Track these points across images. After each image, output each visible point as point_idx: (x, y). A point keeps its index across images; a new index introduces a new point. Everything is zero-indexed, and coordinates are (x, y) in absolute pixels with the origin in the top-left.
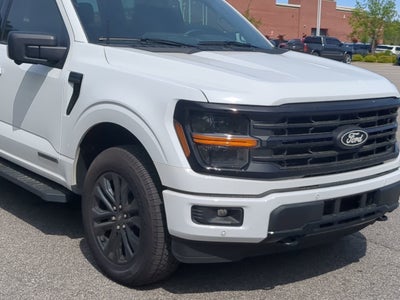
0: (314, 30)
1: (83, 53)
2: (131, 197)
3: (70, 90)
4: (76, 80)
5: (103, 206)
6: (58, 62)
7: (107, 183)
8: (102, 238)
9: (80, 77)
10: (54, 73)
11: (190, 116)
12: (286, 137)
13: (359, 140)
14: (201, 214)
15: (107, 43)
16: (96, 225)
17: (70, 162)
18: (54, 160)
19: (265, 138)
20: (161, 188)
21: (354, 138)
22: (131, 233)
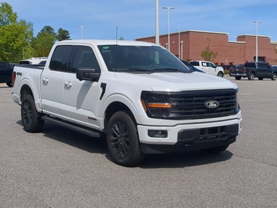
0: (255, 58)
1: (106, 75)
2: (125, 131)
3: (101, 90)
4: (104, 86)
5: (115, 136)
6: (96, 79)
7: (116, 126)
8: (115, 149)
9: (105, 85)
10: (95, 84)
11: (147, 97)
12: (183, 104)
13: (215, 105)
14: (152, 133)
15: (116, 71)
16: (112, 144)
17: (101, 119)
18: (95, 119)
19: (175, 104)
20: (136, 124)
21: (212, 104)
22: (126, 145)
